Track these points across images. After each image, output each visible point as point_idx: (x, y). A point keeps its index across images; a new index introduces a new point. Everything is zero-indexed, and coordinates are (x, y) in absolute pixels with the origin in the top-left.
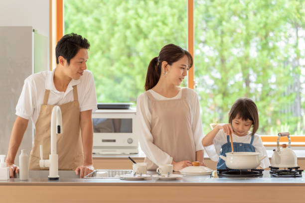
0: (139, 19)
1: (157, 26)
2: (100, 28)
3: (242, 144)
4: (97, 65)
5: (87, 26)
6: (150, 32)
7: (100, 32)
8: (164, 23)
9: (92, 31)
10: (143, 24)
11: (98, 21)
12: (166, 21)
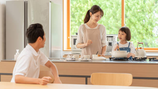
0: (128, 2)
1: (135, 5)
2: (113, 7)
3: (125, 48)
4: (111, 22)
5: (107, 6)
6: (132, 8)
7: (113, 8)
8: (138, 4)
9: (109, 8)
10: (129, 4)
11: (112, 4)
12: (139, 3)
